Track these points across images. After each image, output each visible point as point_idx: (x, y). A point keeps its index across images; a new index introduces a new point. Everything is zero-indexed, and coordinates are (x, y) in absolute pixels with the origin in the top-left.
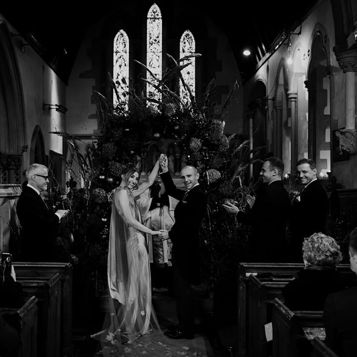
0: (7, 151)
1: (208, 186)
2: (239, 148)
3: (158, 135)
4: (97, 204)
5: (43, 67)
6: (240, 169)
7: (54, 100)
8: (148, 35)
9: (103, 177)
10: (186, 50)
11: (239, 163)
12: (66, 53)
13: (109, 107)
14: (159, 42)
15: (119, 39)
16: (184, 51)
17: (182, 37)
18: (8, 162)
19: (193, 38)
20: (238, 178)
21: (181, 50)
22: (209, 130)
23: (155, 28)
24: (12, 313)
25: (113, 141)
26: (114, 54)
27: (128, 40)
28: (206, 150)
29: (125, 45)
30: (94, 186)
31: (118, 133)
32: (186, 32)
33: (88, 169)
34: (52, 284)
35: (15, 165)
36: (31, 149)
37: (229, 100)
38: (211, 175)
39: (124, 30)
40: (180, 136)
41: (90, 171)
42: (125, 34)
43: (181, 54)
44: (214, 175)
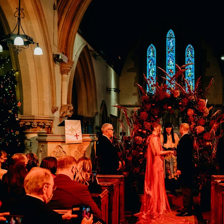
0: (87, 115)
1: (197, 135)
2: (215, 114)
3: (170, 107)
4: (137, 145)
5: (107, 67)
6: (215, 126)
7: (113, 85)
8: (167, 47)
9: (141, 130)
10: (189, 56)
11: (214, 123)
12: (120, 58)
13: (144, 93)
14: (173, 51)
15: (150, 50)
16: (188, 56)
17: (187, 48)
18: (87, 121)
19: (193, 49)
20: (213, 131)
21: (186, 56)
22: (198, 105)
23: (171, 43)
24: (97, 196)
25: (146, 111)
26: (147, 58)
27: (155, 50)
28: (196, 115)
29: (154, 53)
30: (136, 135)
31: (148, 107)
32: (189, 46)
33: (132, 126)
34: (115, 185)
35: (91, 123)
36: (100, 114)
37: (209, 88)
38: (199, 129)
39: (153, 44)
40: (182, 108)
41: (133, 127)
42: (154, 47)
43: (186, 58)
44: (200, 129)
